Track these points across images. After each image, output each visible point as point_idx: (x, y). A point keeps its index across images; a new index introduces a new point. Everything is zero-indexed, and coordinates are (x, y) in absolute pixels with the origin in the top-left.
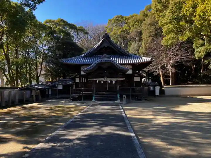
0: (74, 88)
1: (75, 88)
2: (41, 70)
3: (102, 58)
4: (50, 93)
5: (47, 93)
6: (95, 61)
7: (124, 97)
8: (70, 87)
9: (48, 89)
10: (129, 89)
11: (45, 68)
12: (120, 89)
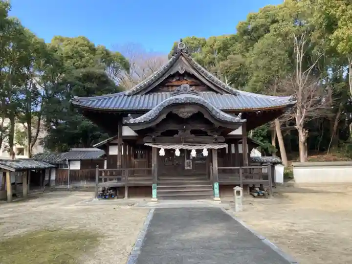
0: (105, 167)
1: (107, 168)
2: (38, 131)
3: (178, 92)
4: (53, 177)
5: (47, 178)
6: (157, 103)
7: (238, 193)
8: (97, 166)
9: (50, 169)
10: (238, 169)
11: (45, 126)
12: (218, 169)
